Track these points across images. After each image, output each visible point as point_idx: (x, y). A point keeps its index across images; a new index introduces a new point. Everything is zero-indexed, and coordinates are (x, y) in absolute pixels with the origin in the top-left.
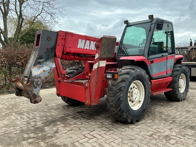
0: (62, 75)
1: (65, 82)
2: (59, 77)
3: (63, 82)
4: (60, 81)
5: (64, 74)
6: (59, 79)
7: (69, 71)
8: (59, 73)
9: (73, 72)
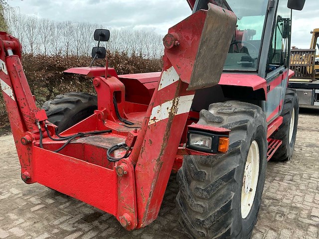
0: (35, 123)
1: (45, 146)
2: (26, 129)
3: (39, 146)
4: (29, 144)
5: (41, 123)
6: (27, 137)
7: (54, 107)
8: (27, 119)
9: (66, 109)
